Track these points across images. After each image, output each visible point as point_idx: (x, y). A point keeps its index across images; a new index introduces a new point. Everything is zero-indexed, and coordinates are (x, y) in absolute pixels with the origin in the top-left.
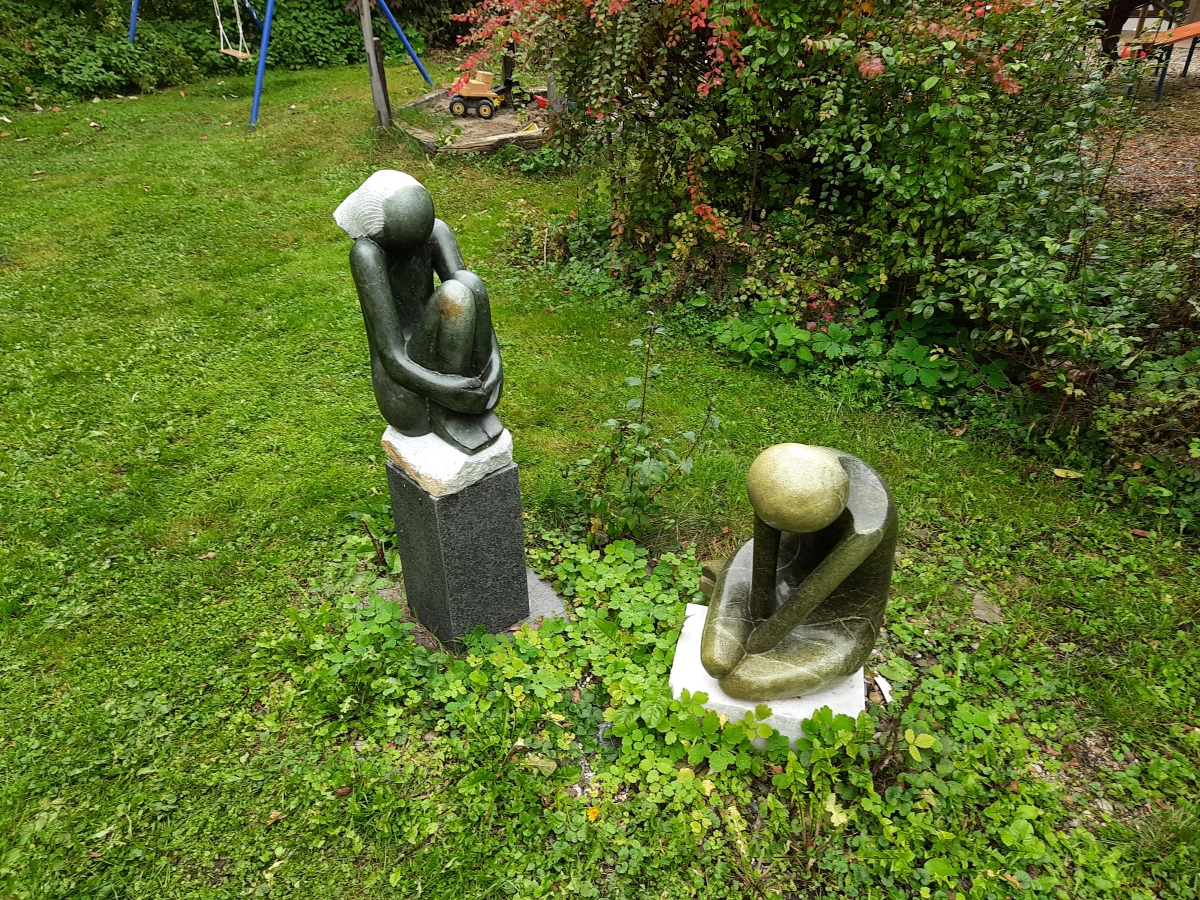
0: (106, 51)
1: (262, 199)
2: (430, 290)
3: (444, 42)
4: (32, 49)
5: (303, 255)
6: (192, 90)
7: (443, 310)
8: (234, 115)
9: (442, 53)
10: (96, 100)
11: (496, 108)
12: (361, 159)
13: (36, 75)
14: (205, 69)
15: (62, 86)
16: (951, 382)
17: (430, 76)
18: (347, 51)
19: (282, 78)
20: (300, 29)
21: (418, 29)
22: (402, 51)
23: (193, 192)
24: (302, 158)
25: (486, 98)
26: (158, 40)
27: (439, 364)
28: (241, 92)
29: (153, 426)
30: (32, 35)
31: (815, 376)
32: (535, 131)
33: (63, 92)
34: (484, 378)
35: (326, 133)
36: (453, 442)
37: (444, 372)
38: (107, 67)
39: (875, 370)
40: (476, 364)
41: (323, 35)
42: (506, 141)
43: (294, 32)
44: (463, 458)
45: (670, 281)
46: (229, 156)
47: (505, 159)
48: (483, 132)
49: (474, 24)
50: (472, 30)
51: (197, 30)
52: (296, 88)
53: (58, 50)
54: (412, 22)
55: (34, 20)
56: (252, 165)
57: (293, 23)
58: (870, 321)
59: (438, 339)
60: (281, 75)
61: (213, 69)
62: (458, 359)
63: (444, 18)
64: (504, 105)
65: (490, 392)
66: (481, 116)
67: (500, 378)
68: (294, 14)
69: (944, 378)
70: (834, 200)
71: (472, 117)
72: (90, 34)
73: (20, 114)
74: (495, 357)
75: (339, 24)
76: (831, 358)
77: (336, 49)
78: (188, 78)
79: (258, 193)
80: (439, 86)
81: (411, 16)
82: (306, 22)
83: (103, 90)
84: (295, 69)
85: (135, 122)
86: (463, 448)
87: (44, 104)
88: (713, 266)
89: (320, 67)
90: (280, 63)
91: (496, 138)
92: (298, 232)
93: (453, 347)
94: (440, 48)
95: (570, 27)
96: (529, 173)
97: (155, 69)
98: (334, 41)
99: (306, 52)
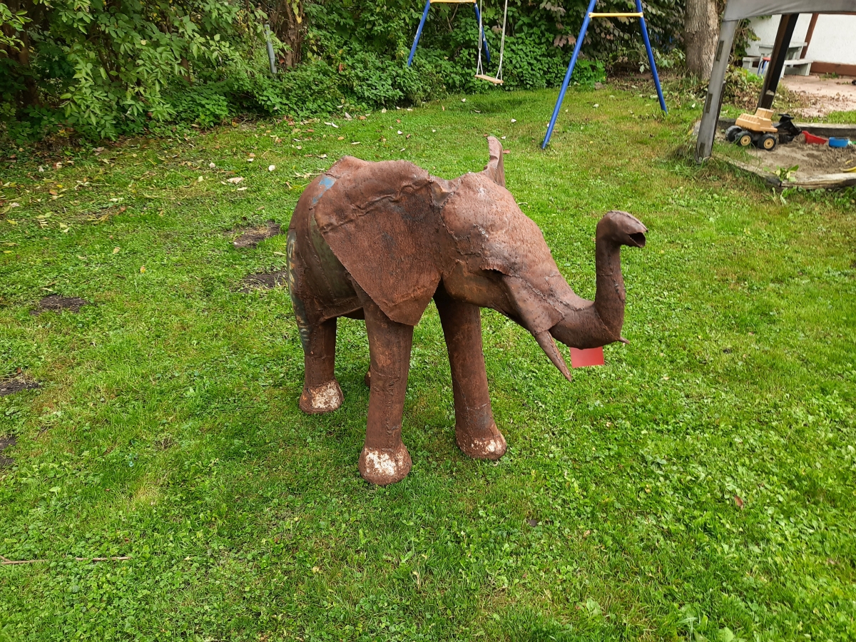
0: (394, 73)
4: (344, 70)
6: (446, 105)
10: (384, 111)
13: (347, 90)
19: (506, 98)
25: (770, 132)
28: (481, 108)
33: (364, 104)
38: (391, 84)
41: (532, 65)
43: (514, 61)
51: (439, 57)
53: (361, 71)
57: (512, 54)
68: (513, 47)
72: (382, 60)
77: (540, 75)
82: (521, 54)
83: (389, 103)
87: (348, 112)
97: (422, 87)
98: (539, 69)
99: (519, 77)
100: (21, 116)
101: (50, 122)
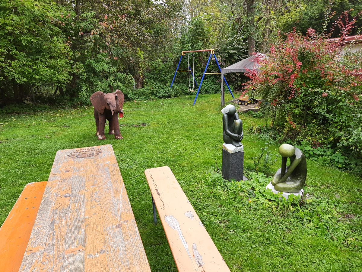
0: (166, 89)
1: (195, 118)
2: (234, 121)
3: (238, 89)
4: (153, 89)
5: (203, 129)
6: (181, 98)
7: (235, 124)
8: (189, 103)
9: (237, 92)
10: (162, 99)
11: (249, 103)
12: (216, 112)
13: (152, 94)
14: (184, 93)
15: (156, 96)
16: (347, 162)
17: (234, 96)
18: (215, 90)
19: (200, 96)
20: (205, 86)
21: (232, 86)
22: (228, 91)
23: (182, 117)
24: (204, 112)
25: (247, 101)
26: (176, 87)
27: (234, 132)
28: (191, 99)
29: (178, 151)
30: (153, 86)
31: (313, 158)
32: (257, 108)
33: (156, 97)
34: (240, 135)
35: (209, 107)
36: (234, 145)
37: (234, 133)
38: (165, 92)
39: (328, 158)
40: (239, 133)
41: (210, 87)
42: (250, 110)
43: (204, 86)
44: (235, 147)
45: (282, 137)
46: (189, 110)
47: (249, 114)
48: (245, 108)
49: (246, 85)
50: (245, 86)
51: (183, 86)
52: (203, 98)
53: (157, 89)
54: (231, 84)
55: (154, 83)
56: (194, 112)
57: (204, 84)
58: (328, 148)
59: (234, 128)
60: (200, 95)
61: (186, 94)
62: (236, 131)
63: (239, 84)
64: (251, 103)
65: (241, 137)
66: (245, 105)
67: (243, 136)
68: (205, 83)
69: (346, 161)
70: (321, 122)
71: (243, 105)
72: (163, 86)
73: (148, 101)
74: (242, 133)
75: (214, 85)
76: (318, 154)
77: (213, 90)
78: (180, 95)
79: (195, 117)
80: (236, 98)
81: (231, 83)
82: (207, 84)
83: (164, 97)
84: (203, 94)
85: (170, 104)
86: (235, 146)
87: (152, 99)
88: (293, 134)
89: (208, 94)
90: (200, 93)
91: (248, 109)
92: (202, 125)
93: (236, 129)
94: (237, 90)
95: (265, 86)
96: (254, 117)
97: (174, 93)
98: (212, 88)
99: (206, 91)
100: (71, 99)
101: (77, 100)
